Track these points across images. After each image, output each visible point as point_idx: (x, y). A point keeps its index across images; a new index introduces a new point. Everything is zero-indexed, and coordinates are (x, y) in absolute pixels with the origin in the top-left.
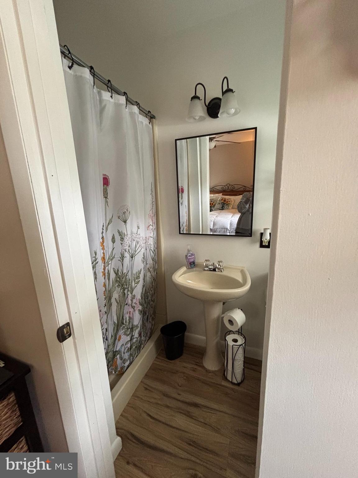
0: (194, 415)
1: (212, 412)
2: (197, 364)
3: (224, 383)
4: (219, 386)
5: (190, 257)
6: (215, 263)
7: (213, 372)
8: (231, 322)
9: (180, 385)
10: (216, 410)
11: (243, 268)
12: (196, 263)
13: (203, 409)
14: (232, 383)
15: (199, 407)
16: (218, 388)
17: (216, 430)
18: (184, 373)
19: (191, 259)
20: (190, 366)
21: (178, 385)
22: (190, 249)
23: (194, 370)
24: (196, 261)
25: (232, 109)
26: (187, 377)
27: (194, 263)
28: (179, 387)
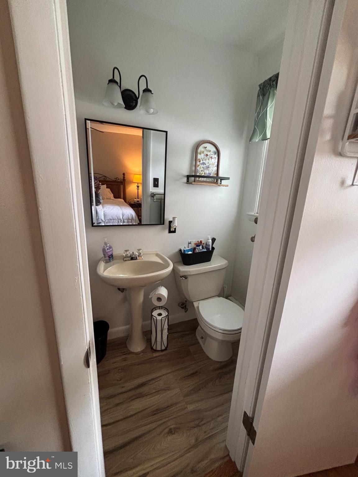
0: (145, 392)
1: (158, 380)
2: (124, 353)
3: (155, 355)
4: (152, 359)
5: (108, 250)
6: (134, 253)
7: (143, 352)
8: (159, 299)
9: (119, 380)
10: (161, 376)
11: (156, 253)
12: (114, 256)
13: (149, 384)
14: (162, 351)
15: (146, 384)
16: (153, 360)
17: (168, 389)
18: (116, 368)
19: (109, 252)
20: (119, 359)
21: (118, 380)
22: (107, 242)
23: (125, 360)
24: (115, 254)
25: (151, 109)
26: (122, 369)
27: (112, 256)
28: (120, 382)
